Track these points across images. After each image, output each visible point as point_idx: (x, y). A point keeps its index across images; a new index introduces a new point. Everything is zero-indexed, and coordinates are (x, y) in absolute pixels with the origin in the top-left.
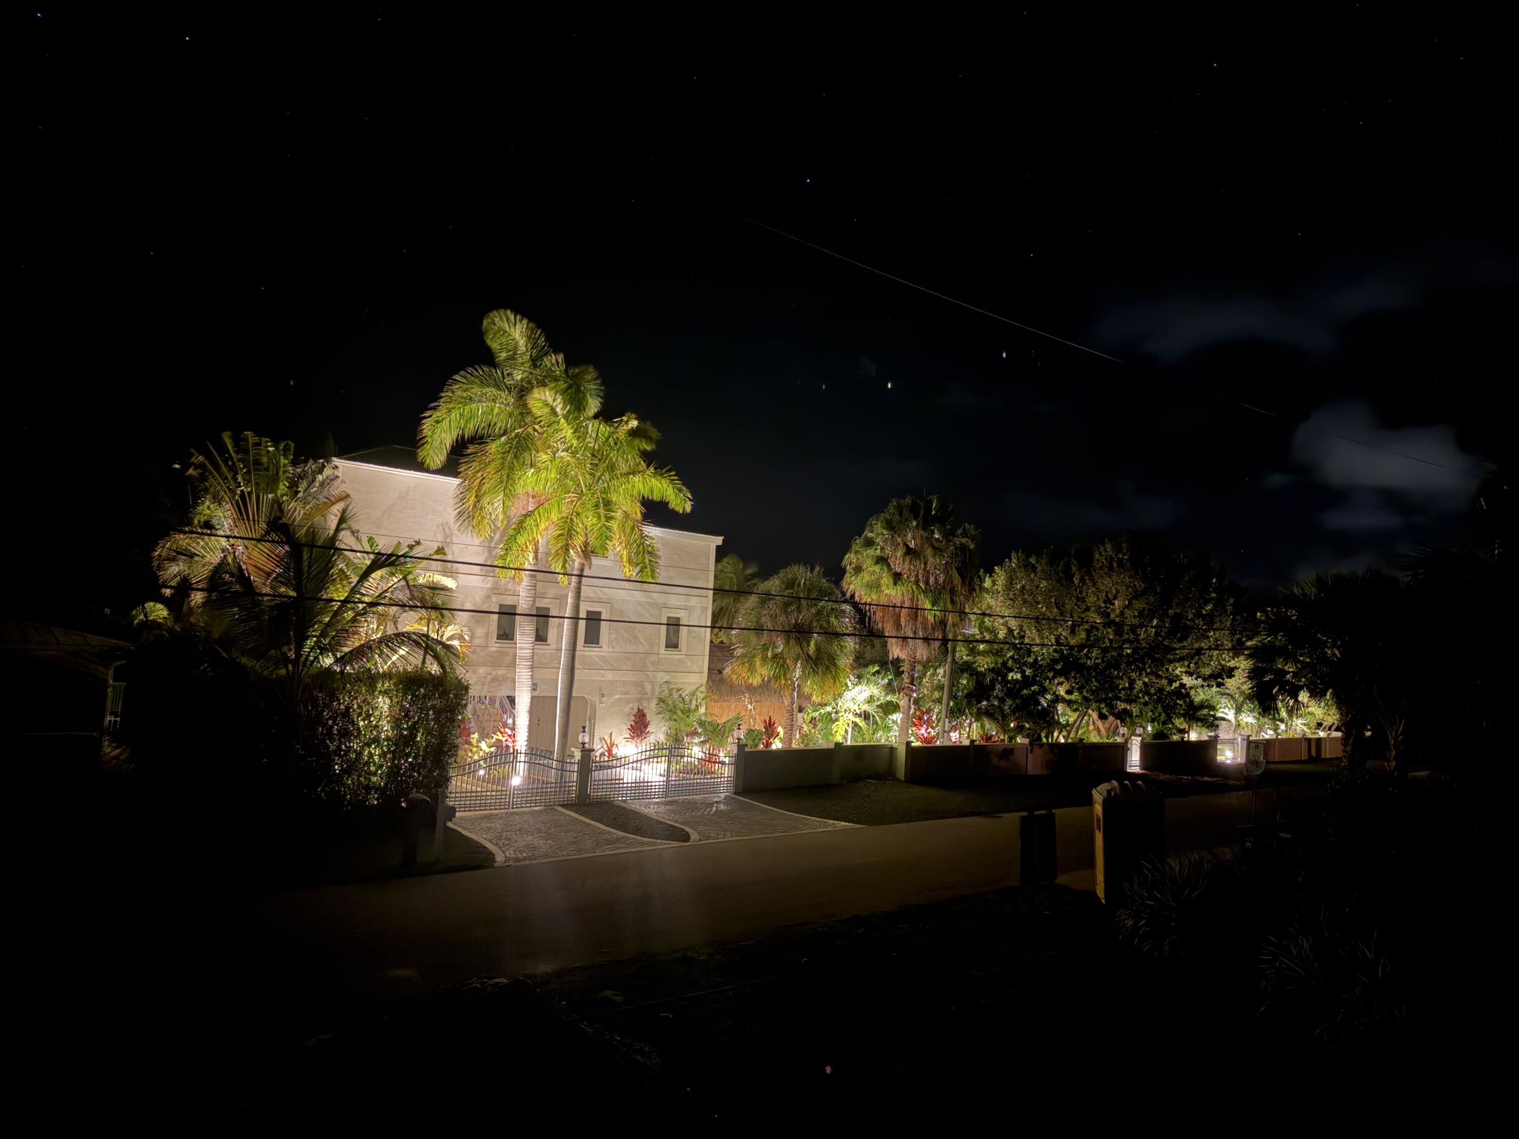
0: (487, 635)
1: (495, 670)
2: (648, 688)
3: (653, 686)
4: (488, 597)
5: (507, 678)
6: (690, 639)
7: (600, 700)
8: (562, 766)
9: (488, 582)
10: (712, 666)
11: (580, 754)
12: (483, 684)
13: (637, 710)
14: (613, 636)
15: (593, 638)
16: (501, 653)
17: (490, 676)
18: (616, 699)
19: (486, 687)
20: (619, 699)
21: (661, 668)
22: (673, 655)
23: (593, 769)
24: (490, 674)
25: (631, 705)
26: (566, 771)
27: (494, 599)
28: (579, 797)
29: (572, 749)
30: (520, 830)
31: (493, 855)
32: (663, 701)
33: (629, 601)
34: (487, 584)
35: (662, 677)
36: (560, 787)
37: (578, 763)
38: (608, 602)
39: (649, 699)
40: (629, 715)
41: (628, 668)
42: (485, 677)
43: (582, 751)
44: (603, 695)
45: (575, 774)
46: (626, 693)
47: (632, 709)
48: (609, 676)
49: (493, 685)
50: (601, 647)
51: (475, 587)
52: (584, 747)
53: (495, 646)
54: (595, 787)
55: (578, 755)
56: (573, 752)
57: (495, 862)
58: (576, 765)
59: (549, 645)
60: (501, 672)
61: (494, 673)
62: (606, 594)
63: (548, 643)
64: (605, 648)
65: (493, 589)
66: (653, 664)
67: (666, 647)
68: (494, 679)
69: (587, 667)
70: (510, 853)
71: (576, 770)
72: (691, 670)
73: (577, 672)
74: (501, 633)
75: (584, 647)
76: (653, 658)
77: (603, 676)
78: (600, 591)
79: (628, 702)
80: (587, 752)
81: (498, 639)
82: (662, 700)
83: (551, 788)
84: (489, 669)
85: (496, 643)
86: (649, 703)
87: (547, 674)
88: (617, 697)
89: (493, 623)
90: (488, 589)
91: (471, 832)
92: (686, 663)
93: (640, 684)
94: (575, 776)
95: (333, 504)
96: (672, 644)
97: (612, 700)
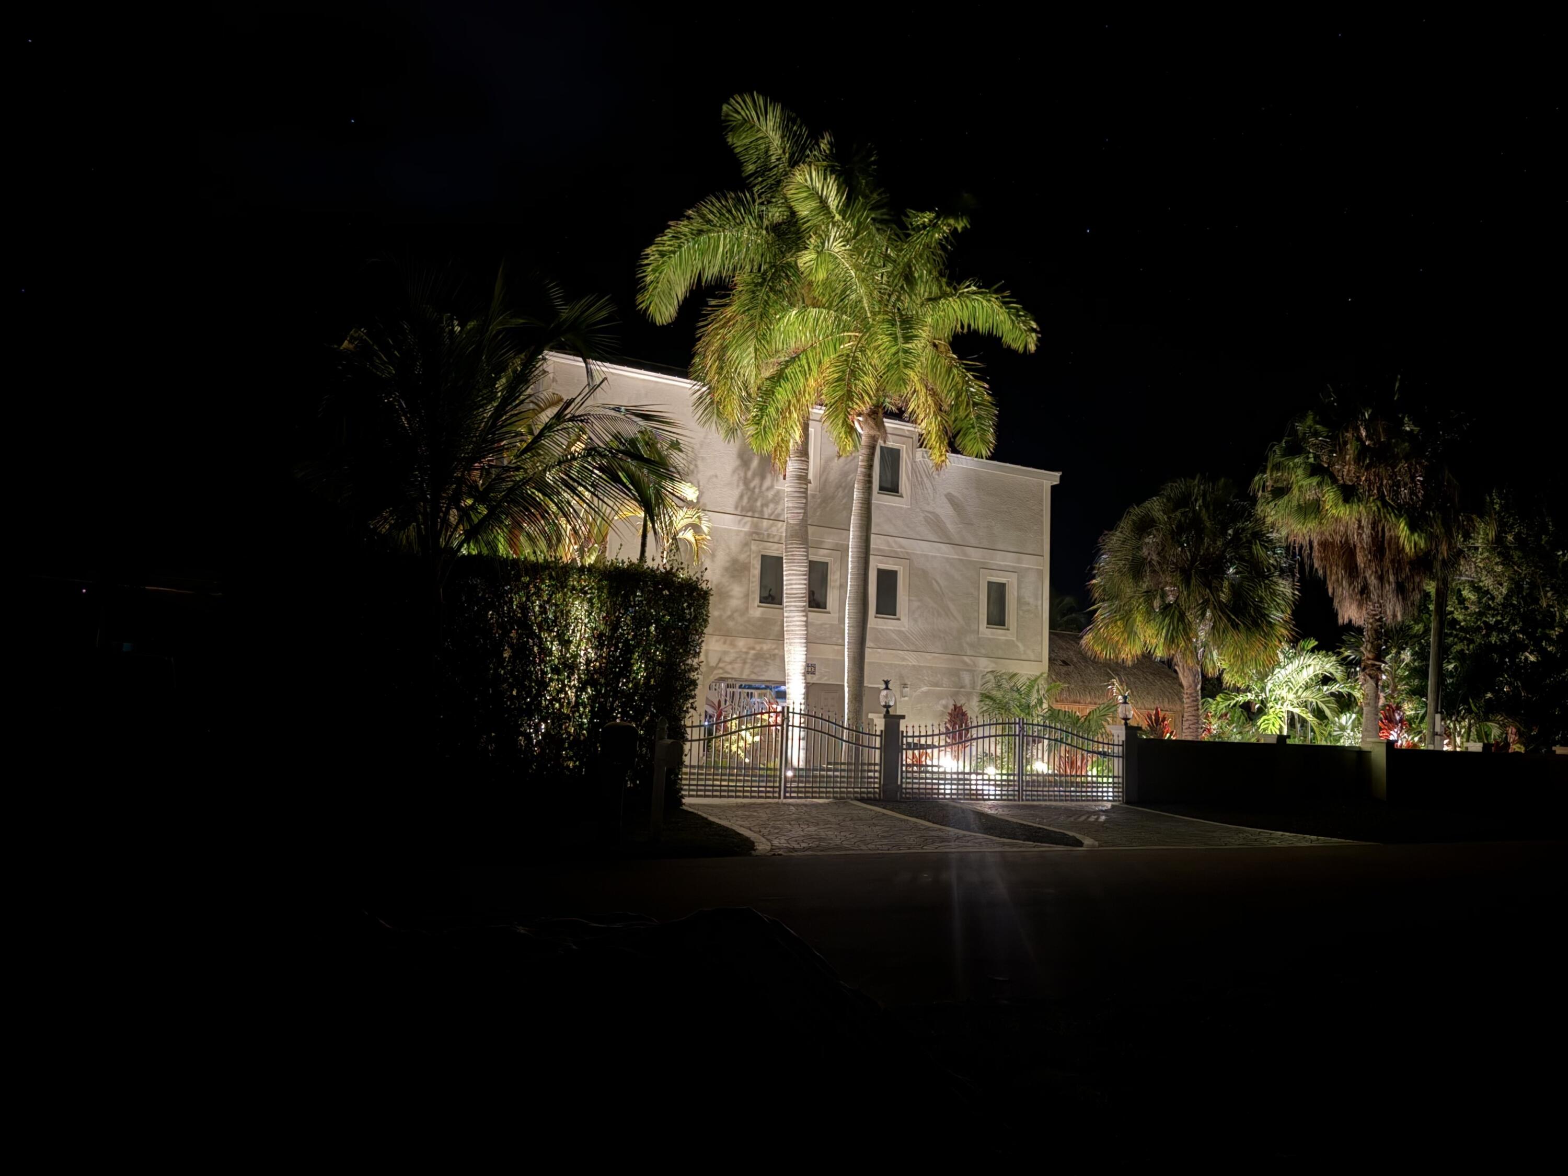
0: (747, 595)
1: (760, 643)
2: (966, 678)
3: (973, 677)
4: (746, 544)
5: (774, 655)
6: (1021, 613)
7: (901, 692)
8: (857, 738)
9: (746, 523)
10: (1053, 656)
11: (883, 721)
12: (745, 662)
13: (953, 707)
14: (916, 604)
15: (887, 606)
16: (764, 620)
17: (752, 652)
18: (923, 692)
19: (748, 666)
20: (926, 694)
21: (983, 651)
22: (998, 634)
23: (904, 747)
24: (753, 649)
25: (944, 702)
26: (862, 746)
27: (753, 547)
28: (884, 788)
29: (871, 716)
30: (797, 820)
31: (753, 843)
32: (988, 697)
33: (935, 557)
34: (743, 527)
35: (984, 664)
36: (856, 770)
37: (881, 736)
38: (906, 557)
39: (969, 695)
40: (943, 714)
41: (937, 651)
42: (747, 653)
43: (885, 717)
44: (905, 686)
45: (878, 752)
46: (936, 685)
47: (946, 707)
48: (912, 659)
49: (757, 663)
50: (899, 619)
51: (729, 530)
52: (888, 712)
53: (757, 611)
54: (909, 775)
55: (879, 724)
56: (872, 720)
57: (755, 850)
58: (878, 739)
59: (829, 613)
60: (767, 646)
61: (758, 647)
62: (901, 547)
63: (827, 610)
64: (904, 619)
65: (751, 534)
66: (972, 645)
67: (988, 623)
68: (759, 656)
69: (882, 646)
70: (780, 842)
71: (878, 745)
72: (1023, 657)
73: (868, 652)
74: (766, 594)
75: (876, 617)
76: (971, 638)
77: (904, 659)
78: (896, 542)
79: (939, 697)
80: (893, 720)
81: (761, 602)
82: (985, 697)
83: (841, 770)
84: (751, 641)
85: (758, 606)
86: (968, 700)
87: (827, 652)
88: (925, 689)
89: (754, 579)
90: (746, 533)
91: (720, 819)
92: (1017, 647)
93: (955, 673)
94: (877, 756)
95: (543, 410)
96: (997, 618)
97: (917, 693)
